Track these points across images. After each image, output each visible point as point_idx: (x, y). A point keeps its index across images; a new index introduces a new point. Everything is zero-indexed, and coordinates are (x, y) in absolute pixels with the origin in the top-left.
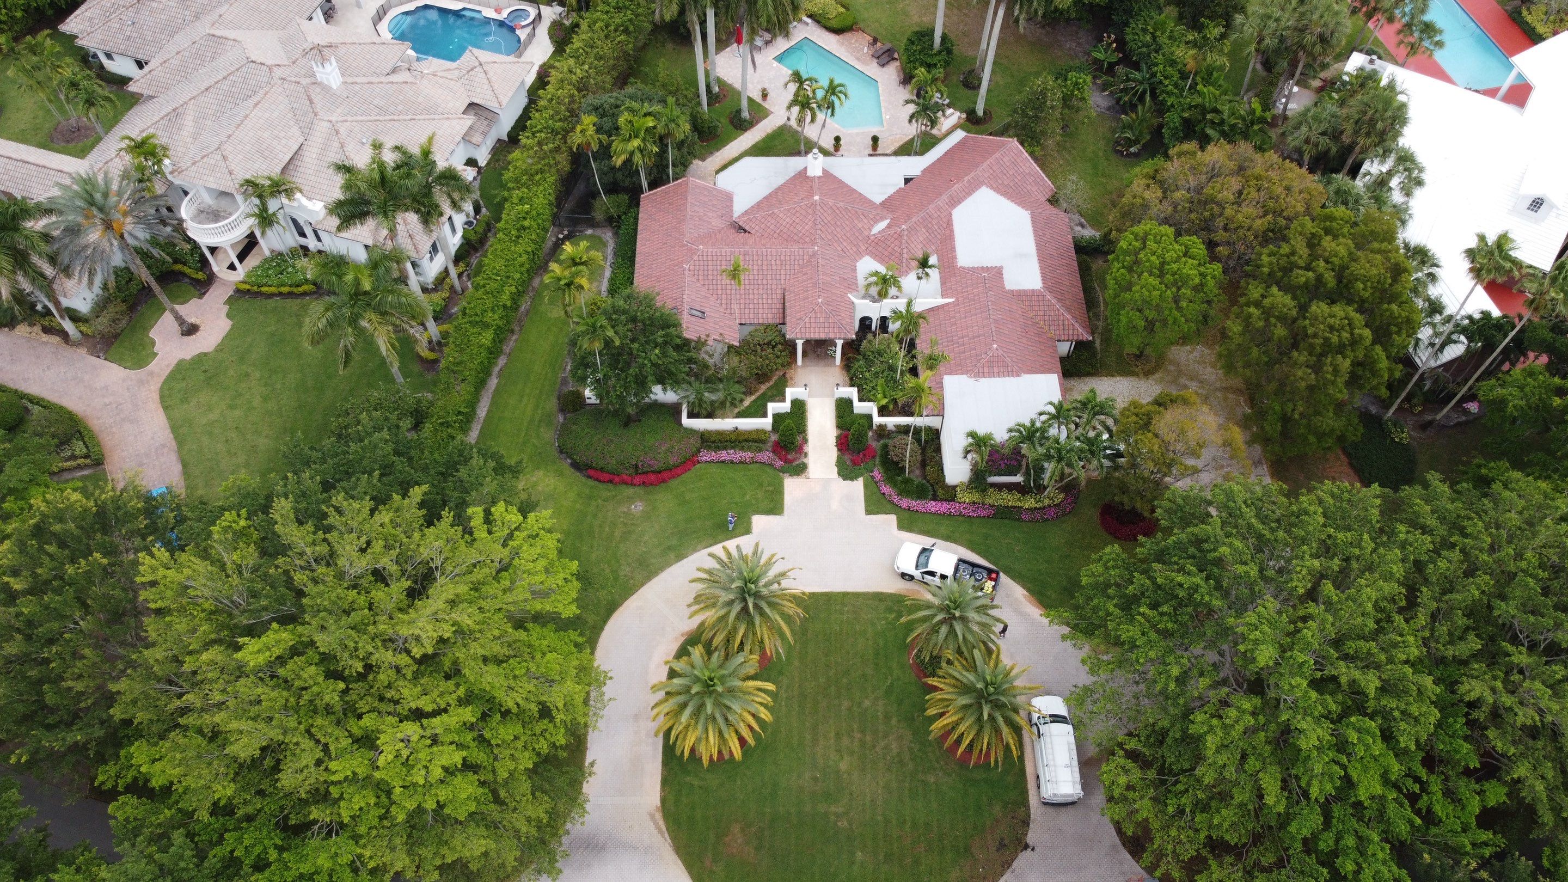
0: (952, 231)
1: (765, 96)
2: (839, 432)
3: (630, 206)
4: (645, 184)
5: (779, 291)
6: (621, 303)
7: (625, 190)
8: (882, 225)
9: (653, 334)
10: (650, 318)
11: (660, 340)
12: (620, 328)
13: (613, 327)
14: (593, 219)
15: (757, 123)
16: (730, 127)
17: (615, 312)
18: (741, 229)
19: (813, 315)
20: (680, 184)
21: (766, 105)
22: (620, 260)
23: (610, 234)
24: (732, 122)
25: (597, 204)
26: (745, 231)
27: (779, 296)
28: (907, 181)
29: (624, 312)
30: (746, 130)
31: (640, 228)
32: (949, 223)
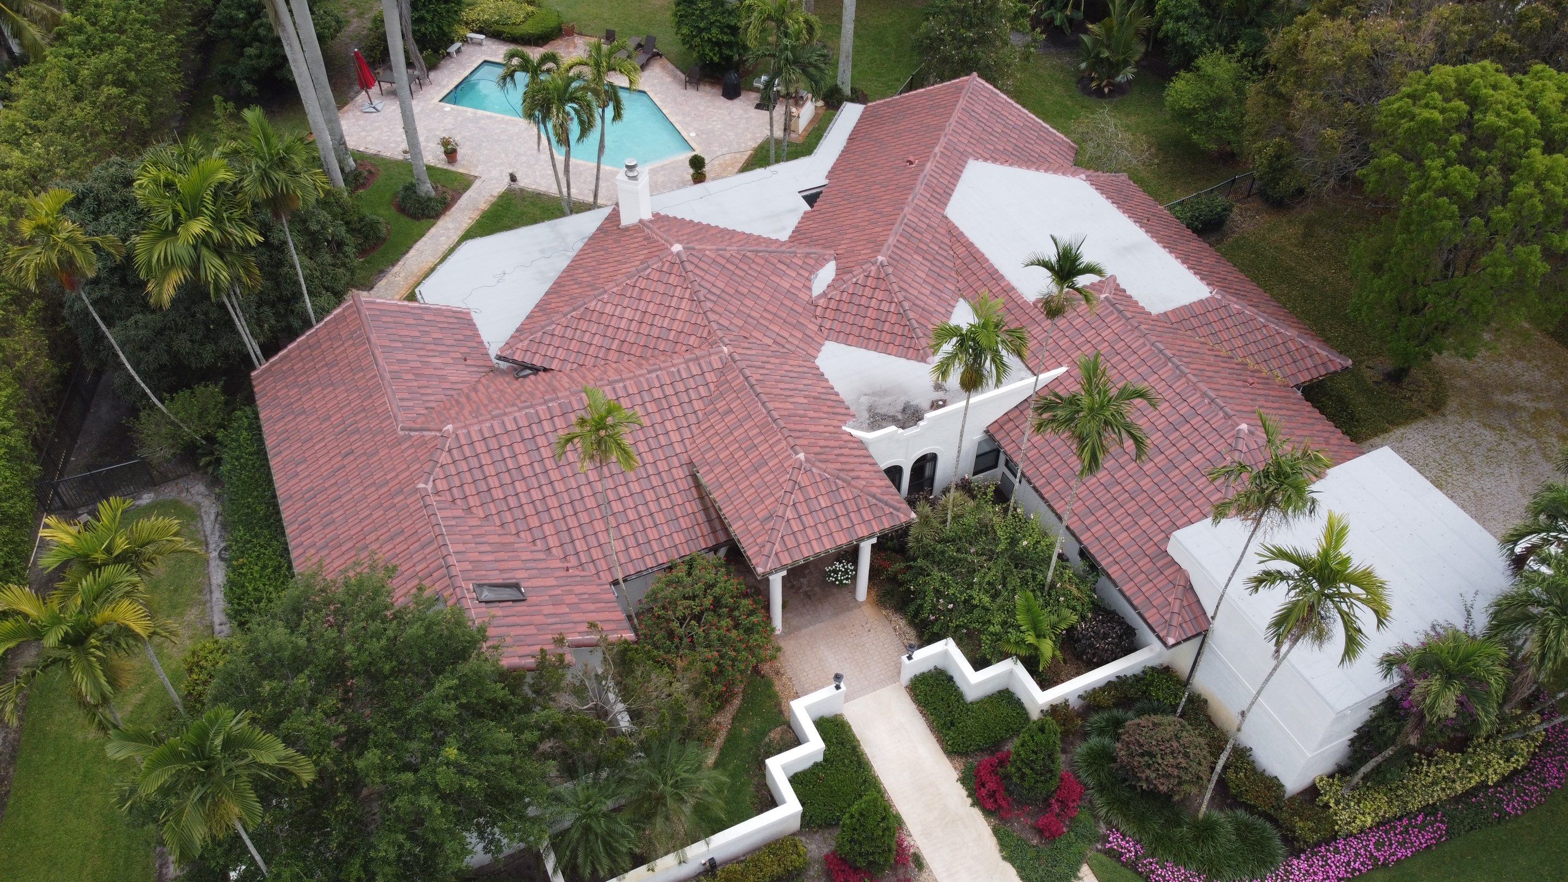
0: (969, 247)
1: (451, 153)
2: (960, 762)
3: (230, 407)
4: (253, 347)
5: (679, 473)
6: (279, 633)
7: (206, 375)
8: (826, 275)
9: (413, 697)
10: (390, 653)
11: (448, 710)
12: (299, 721)
13: (272, 725)
14: (145, 465)
15: (455, 199)
16: (404, 220)
17: (267, 673)
18: (522, 369)
19: (798, 496)
20: (342, 317)
21: (459, 168)
22: (241, 532)
23: (200, 488)
24: (402, 209)
25: (147, 427)
26: (536, 370)
27: (684, 484)
28: (811, 199)
29: (298, 663)
30: (437, 216)
31: (269, 442)
32: (955, 235)
